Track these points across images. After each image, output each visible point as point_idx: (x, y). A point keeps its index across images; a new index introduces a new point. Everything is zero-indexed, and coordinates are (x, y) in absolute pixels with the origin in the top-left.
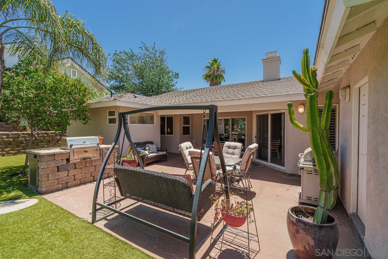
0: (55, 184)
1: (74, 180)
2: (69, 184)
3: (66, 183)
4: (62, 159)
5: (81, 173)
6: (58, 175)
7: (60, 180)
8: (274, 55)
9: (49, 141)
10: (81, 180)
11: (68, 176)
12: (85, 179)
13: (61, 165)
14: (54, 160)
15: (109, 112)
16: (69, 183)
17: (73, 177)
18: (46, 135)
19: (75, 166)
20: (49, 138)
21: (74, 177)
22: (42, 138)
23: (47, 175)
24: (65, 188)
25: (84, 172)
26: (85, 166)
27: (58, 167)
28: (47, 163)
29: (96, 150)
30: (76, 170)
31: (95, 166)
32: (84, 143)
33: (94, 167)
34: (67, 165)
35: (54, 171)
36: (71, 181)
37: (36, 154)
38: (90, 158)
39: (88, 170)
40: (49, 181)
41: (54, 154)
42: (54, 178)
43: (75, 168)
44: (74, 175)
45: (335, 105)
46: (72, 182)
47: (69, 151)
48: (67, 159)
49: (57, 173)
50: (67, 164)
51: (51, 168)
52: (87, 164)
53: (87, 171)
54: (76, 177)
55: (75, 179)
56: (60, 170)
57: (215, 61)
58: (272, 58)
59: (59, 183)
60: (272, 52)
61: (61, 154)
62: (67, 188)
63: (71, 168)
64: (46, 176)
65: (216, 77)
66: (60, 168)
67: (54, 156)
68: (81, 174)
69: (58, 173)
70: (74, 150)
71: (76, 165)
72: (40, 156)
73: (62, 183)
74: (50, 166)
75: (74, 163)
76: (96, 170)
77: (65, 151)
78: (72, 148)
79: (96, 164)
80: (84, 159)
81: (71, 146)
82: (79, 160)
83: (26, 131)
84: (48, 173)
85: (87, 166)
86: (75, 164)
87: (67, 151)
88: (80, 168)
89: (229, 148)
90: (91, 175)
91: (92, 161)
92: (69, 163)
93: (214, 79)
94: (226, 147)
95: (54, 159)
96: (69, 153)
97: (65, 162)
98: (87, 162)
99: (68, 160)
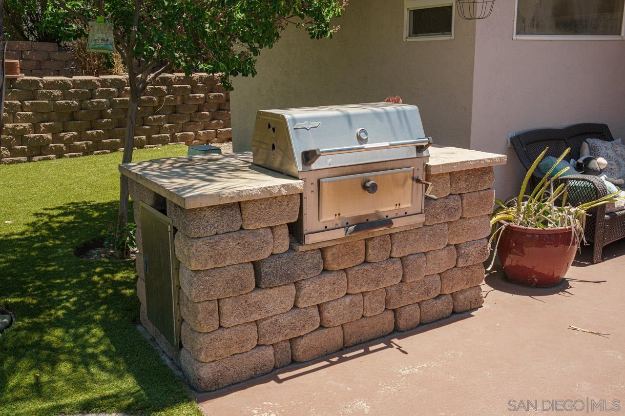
0: (249, 346)
1: (322, 327)
2: (302, 344)
3: (290, 340)
4: (271, 228)
5: (347, 294)
6: (258, 306)
7: (265, 325)
9: (175, 110)
10: (348, 329)
11: (295, 306)
12: (364, 321)
13: (267, 255)
14: (242, 228)
16: (303, 341)
17: (315, 312)
18: (164, 88)
19: (323, 258)
20: (176, 99)
21: (320, 313)
22: (155, 99)
23: (213, 306)
24: (285, 368)
25: (358, 291)
26: (362, 260)
27: (256, 265)
28: (213, 246)
29: (413, 179)
30: (328, 278)
31: (401, 258)
32: (360, 140)
33: (398, 264)
34: (291, 255)
35: (243, 287)
36: (307, 331)
37: (163, 194)
38: (388, 222)
39: (377, 282)
40: (226, 332)
41: (239, 203)
42: (242, 321)
43: (325, 270)
44: (318, 306)
46: (313, 336)
47: (298, 184)
48: (290, 226)
49: (254, 294)
50: (291, 248)
51: (232, 271)
52: (370, 252)
53: (372, 288)
54: (329, 314)
55: (326, 324)
56: (265, 280)
59: (262, 341)
61: (269, 199)
62: (294, 363)
63: (310, 268)
64: (214, 311)
66: (264, 270)
67: (238, 210)
68: (348, 299)
69: (259, 295)
70: (319, 181)
71: (329, 255)
72: (182, 209)
73: (274, 341)
74: (228, 263)
75: (321, 246)
76: (409, 280)
77: (284, 186)
78: (314, 166)
79: (408, 251)
80: (363, 225)
81: (309, 157)
82: (340, 234)
83: (111, 74)
84: (219, 295)
85: (369, 258)
86: (322, 250)
87: (294, 187)
88: (344, 270)
90: (387, 302)
91: (390, 235)
92: (301, 248)
95: (239, 225)
96: (301, 195)
97: (283, 242)
98: (372, 239)
99: (296, 230)
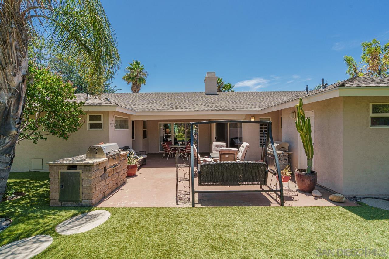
0: (99, 194)
1: (108, 189)
6: (101, 185)
7: (101, 189)
8: (213, 74)
10: (111, 189)
13: (102, 174)
15: (90, 116)
16: (106, 192)
17: (107, 185)
23: (95, 186)
30: (109, 178)
31: (118, 173)
32: (112, 150)
34: (105, 174)
35: (99, 181)
36: (106, 190)
39: (115, 178)
40: (96, 192)
43: (108, 176)
45: (269, 118)
48: (104, 168)
50: (104, 172)
52: (114, 172)
57: (137, 63)
58: (211, 77)
60: (212, 72)
62: (105, 197)
65: (140, 80)
71: (109, 173)
73: (102, 193)
76: (119, 176)
81: (107, 154)
88: (111, 176)
89: (217, 147)
92: (106, 172)
93: (138, 82)
94: (215, 146)
98: (114, 169)
